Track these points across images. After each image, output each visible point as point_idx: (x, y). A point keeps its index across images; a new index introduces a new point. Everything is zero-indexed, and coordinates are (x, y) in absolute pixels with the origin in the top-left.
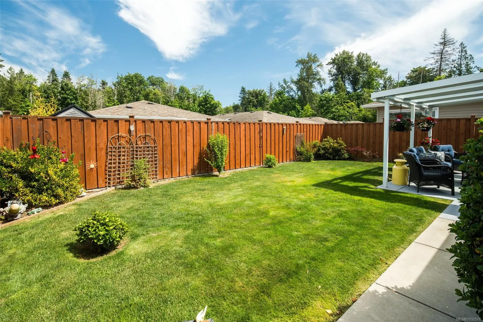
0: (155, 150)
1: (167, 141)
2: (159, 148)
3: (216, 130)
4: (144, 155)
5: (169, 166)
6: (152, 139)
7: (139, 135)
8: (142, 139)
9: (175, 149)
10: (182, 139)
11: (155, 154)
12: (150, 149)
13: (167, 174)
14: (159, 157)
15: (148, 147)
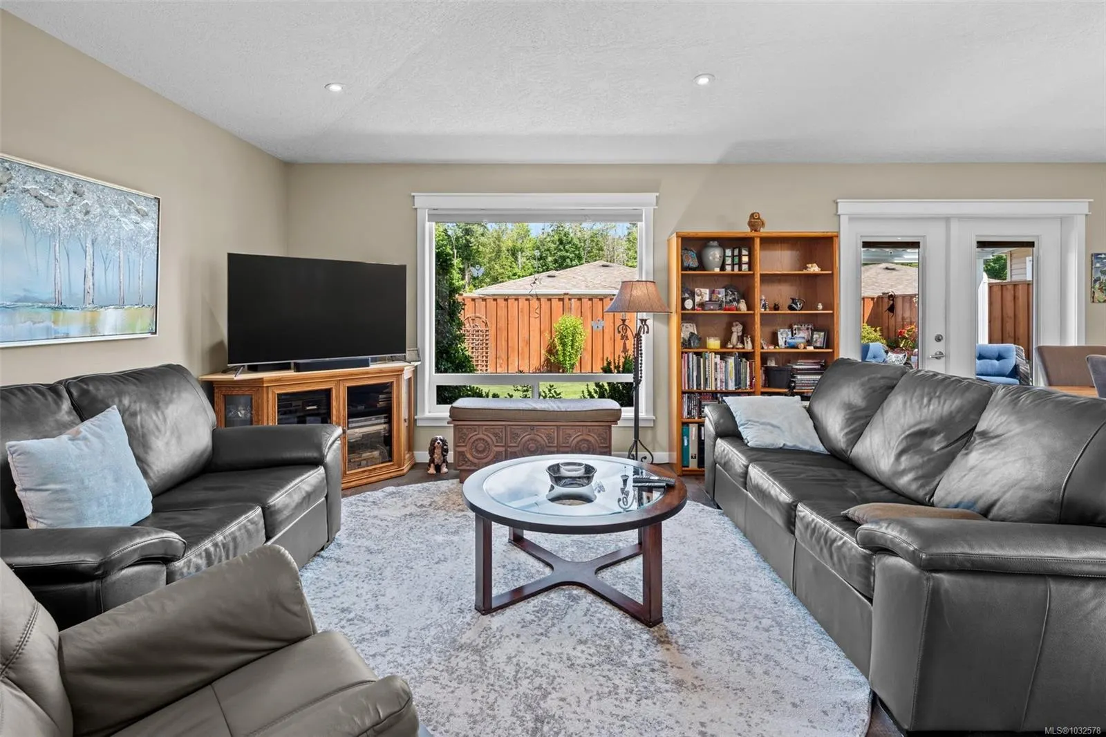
0: (486, 335)
1: (502, 324)
2: (492, 332)
3: (577, 309)
4: (473, 339)
5: (504, 356)
6: (483, 321)
7: (468, 316)
8: (471, 321)
9: (513, 334)
10: (523, 321)
11: (486, 340)
12: (480, 332)
13: (501, 366)
14: (492, 344)
15: (478, 331)
